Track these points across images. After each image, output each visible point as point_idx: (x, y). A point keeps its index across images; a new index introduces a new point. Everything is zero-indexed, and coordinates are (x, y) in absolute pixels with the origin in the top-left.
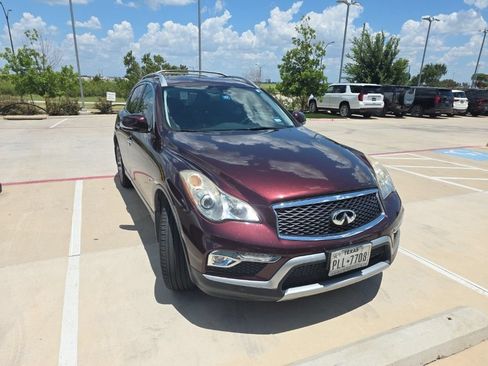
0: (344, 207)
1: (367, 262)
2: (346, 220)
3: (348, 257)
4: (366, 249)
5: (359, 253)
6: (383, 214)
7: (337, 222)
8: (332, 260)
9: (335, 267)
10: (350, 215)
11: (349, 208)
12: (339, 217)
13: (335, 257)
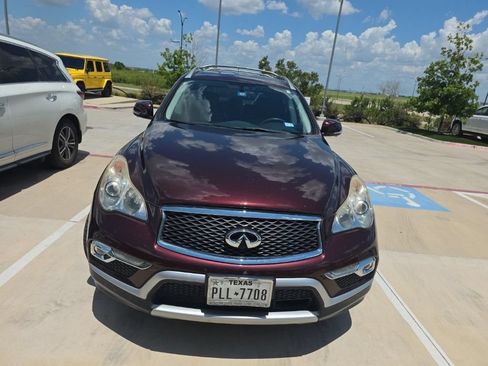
0: (249, 227)
1: (267, 303)
2: (243, 243)
3: (234, 288)
4: (266, 285)
5: (253, 287)
6: (320, 251)
7: (229, 242)
8: (211, 286)
9: (216, 296)
10: (253, 239)
11: (255, 230)
12: (235, 238)
13: (216, 283)
